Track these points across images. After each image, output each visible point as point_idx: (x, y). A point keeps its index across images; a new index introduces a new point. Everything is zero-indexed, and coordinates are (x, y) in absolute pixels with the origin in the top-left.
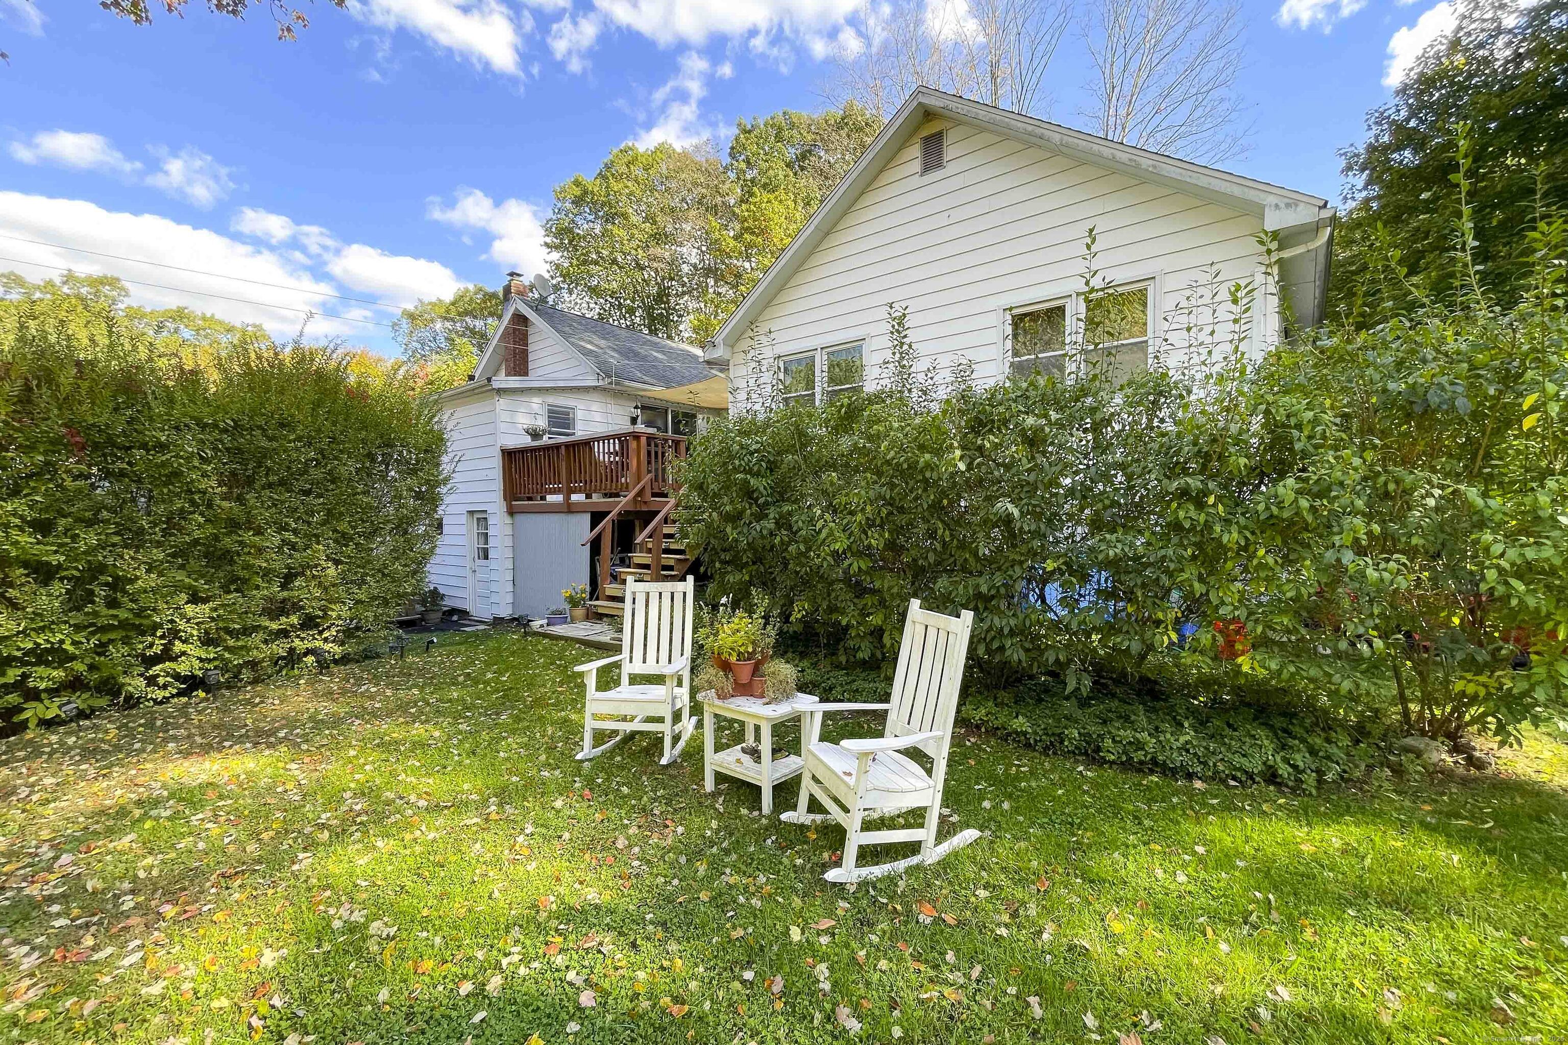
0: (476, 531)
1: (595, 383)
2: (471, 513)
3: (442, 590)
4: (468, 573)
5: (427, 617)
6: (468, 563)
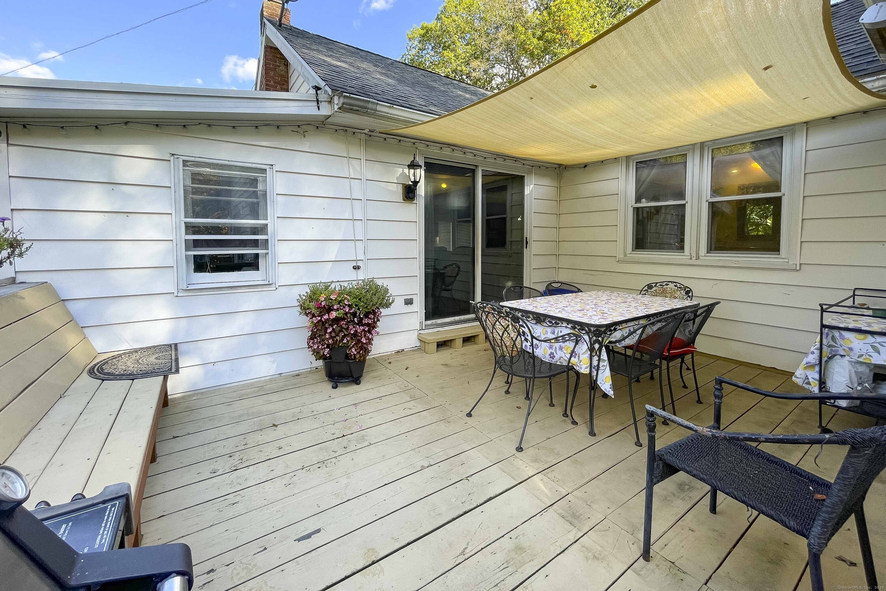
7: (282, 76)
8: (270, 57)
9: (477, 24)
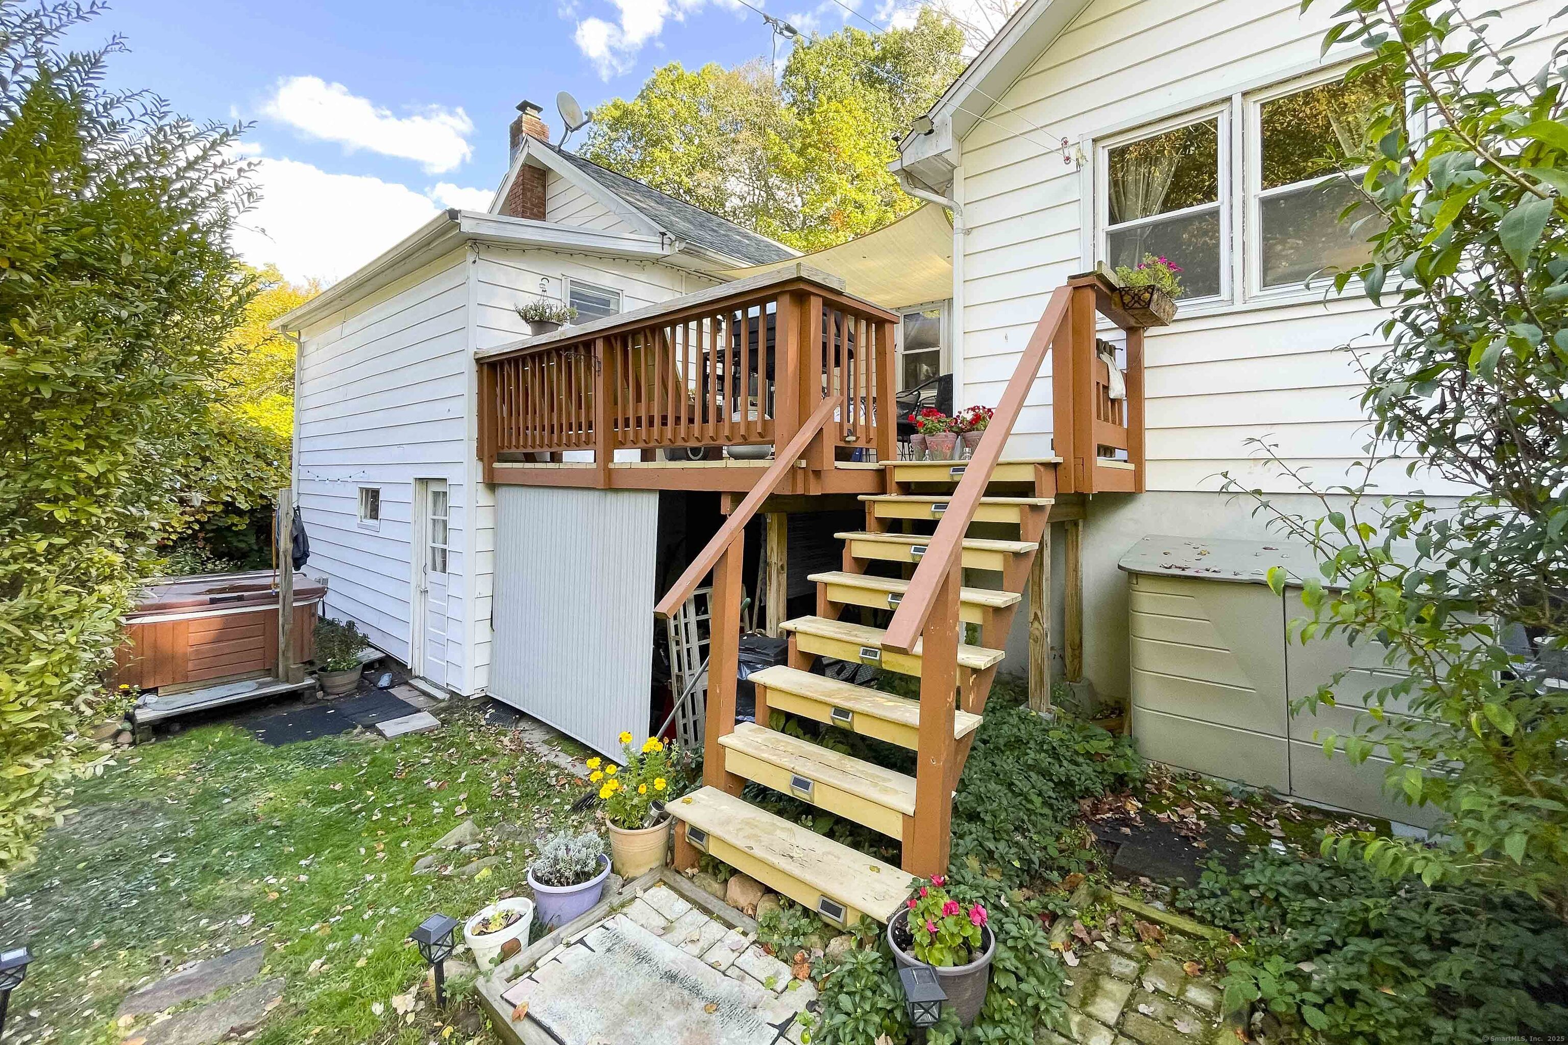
0: (430, 516)
1: (656, 250)
2: (424, 481)
3: (361, 630)
4: (412, 594)
5: (328, 682)
6: (415, 577)
7: (539, 198)
8: (528, 176)
9: (704, 114)
